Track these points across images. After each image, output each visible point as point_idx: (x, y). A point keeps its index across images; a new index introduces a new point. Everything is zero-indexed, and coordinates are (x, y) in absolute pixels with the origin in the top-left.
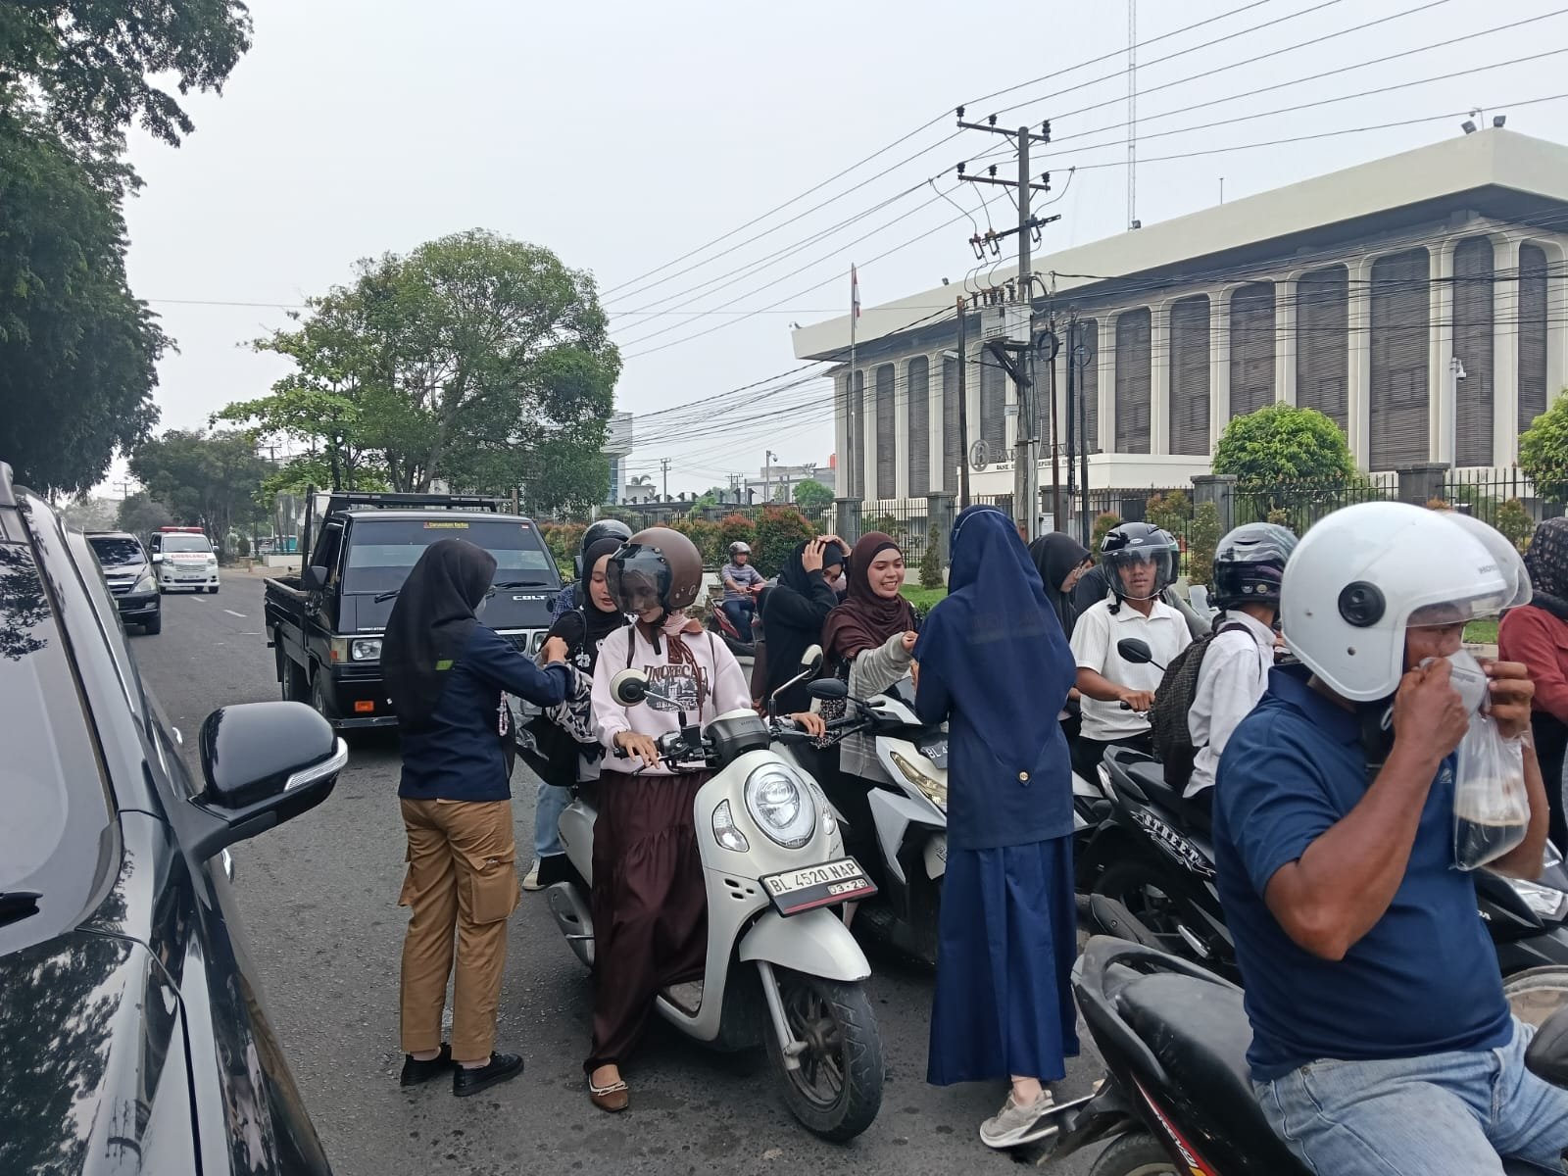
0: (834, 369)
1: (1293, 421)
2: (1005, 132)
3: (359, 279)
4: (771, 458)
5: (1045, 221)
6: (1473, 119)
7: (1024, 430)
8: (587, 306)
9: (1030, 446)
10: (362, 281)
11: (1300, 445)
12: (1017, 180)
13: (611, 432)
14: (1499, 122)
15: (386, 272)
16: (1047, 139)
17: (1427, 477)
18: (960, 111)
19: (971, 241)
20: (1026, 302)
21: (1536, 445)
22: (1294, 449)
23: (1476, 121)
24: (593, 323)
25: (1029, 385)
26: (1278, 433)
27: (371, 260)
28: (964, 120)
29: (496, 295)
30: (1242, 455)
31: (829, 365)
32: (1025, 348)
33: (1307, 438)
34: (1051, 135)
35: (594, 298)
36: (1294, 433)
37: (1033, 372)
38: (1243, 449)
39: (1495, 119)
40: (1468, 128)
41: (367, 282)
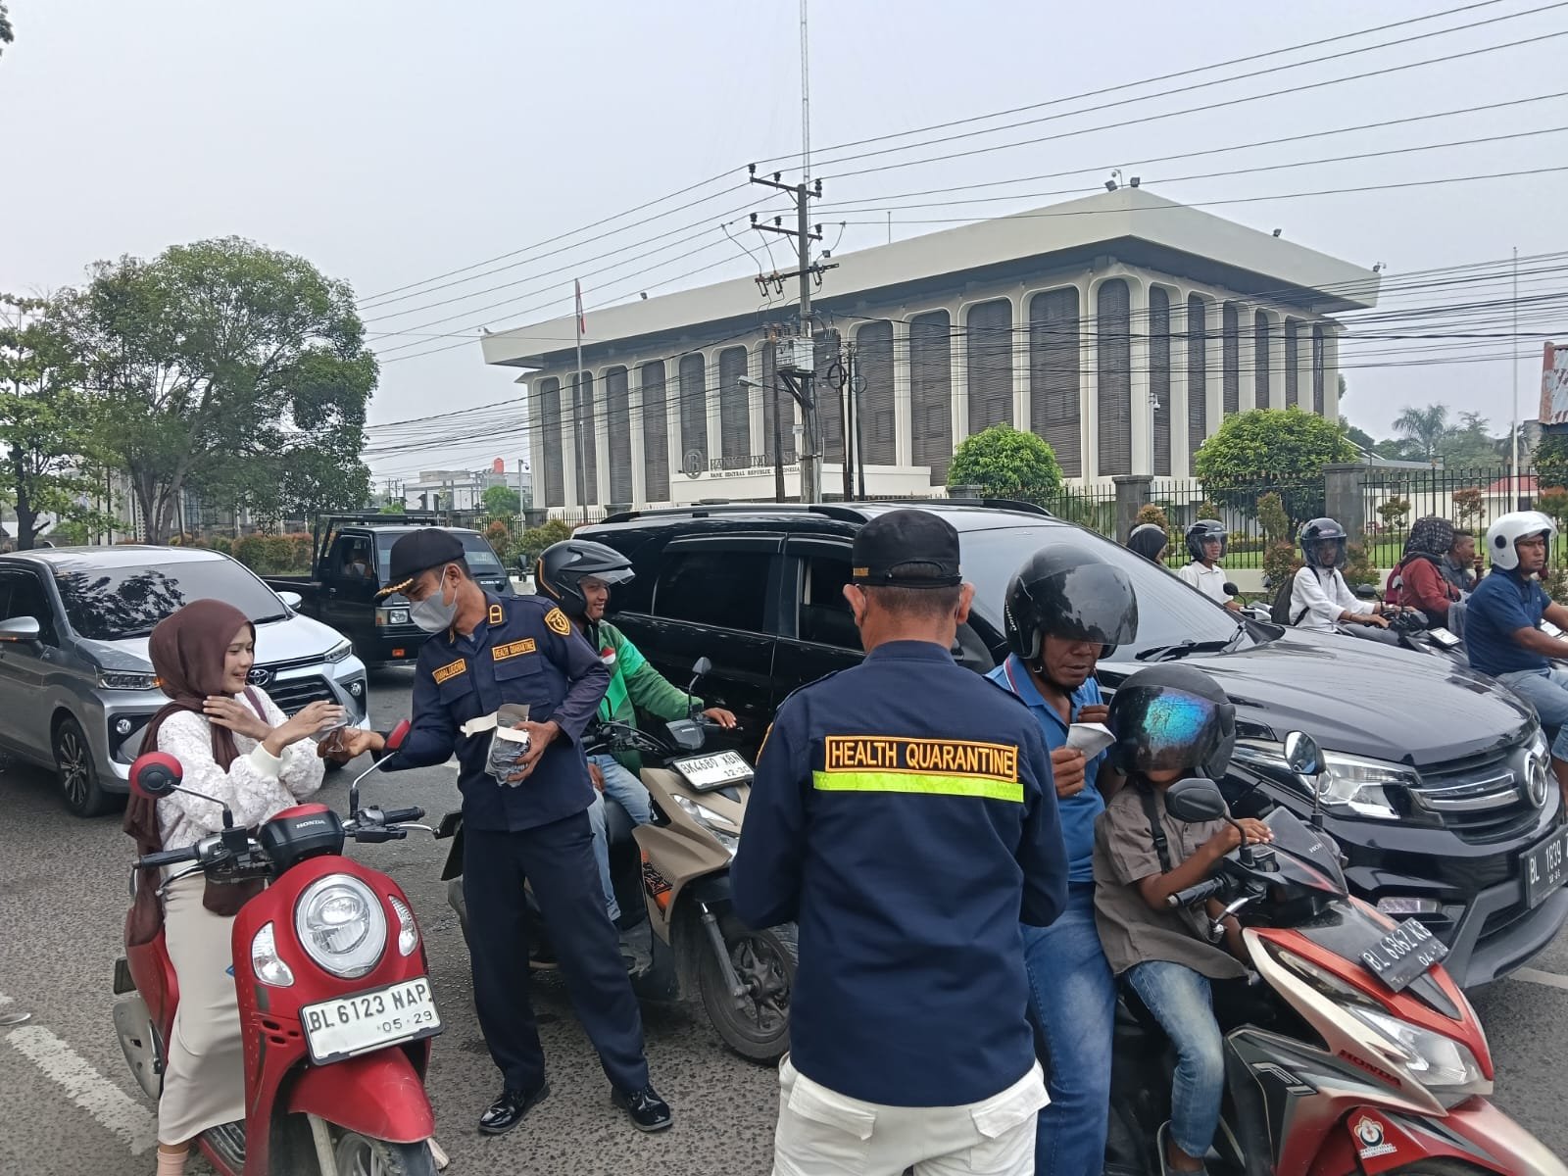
0: (526, 375)
1: (1014, 440)
2: (788, 189)
3: (92, 281)
4: (523, 466)
5: (825, 268)
6: (1114, 179)
7: (809, 446)
8: (342, 314)
9: (815, 461)
10: (95, 284)
11: (1022, 460)
12: (797, 230)
13: (368, 438)
14: (1135, 183)
15: (124, 275)
16: (819, 195)
17: (1138, 486)
18: (752, 168)
19: (757, 280)
20: (810, 335)
21: (1209, 460)
22: (1017, 463)
23: (1117, 181)
24: (349, 331)
25: (812, 407)
26: (1004, 450)
27: (109, 263)
28: (756, 176)
29: (237, 300)
30: (977, 468)
31: (521, 371)
32: (809, 376)
33: (1026, 454)
34: (822, 192)
35: (351, 306)
36: (1017, 449)
37: (815, 397)
38: (977, 463)
39: (1132, 179)
40: (1111, 186)
41: (102, 285)
